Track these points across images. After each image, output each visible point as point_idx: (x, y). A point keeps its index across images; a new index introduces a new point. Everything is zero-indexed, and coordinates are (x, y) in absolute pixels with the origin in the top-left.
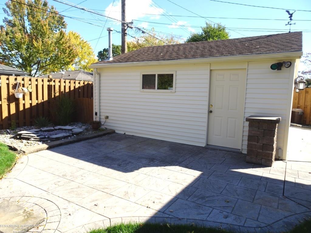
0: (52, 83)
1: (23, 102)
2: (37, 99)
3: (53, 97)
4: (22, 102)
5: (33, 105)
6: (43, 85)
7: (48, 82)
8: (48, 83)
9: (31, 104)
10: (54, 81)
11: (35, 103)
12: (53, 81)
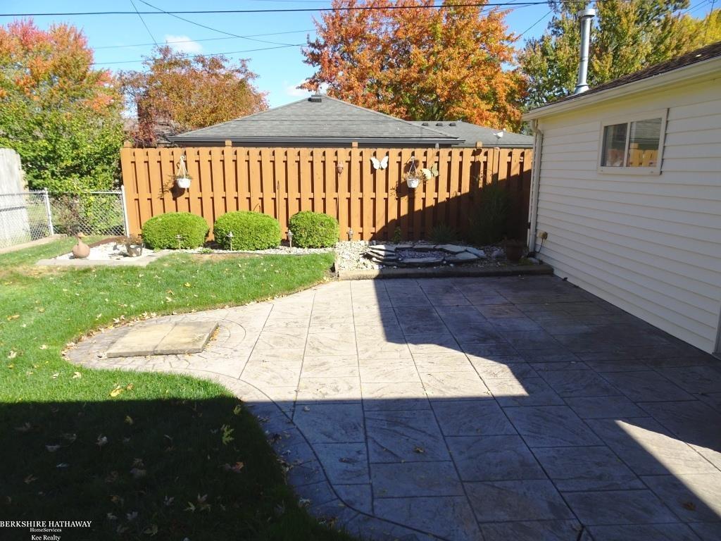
0: (481, 158)
1: (423, 195)
2: (448, 190)
3: (481, 185)
4: (419, 195)
5: (439, 201)
6: (461, 163)
7: (472, 155)
8: (472, 159)
9: (436, 199)
10: (486, 154)
11: (443, 197)
12: (482, 153)
